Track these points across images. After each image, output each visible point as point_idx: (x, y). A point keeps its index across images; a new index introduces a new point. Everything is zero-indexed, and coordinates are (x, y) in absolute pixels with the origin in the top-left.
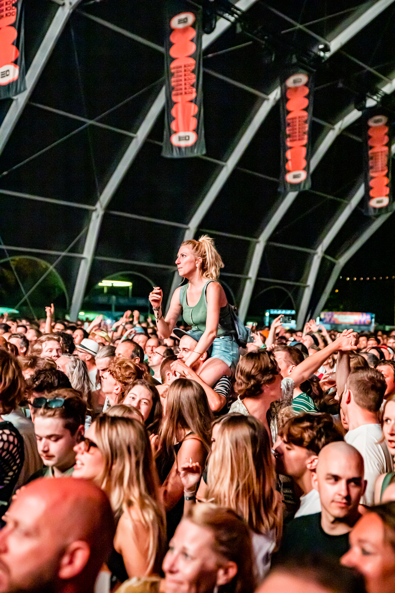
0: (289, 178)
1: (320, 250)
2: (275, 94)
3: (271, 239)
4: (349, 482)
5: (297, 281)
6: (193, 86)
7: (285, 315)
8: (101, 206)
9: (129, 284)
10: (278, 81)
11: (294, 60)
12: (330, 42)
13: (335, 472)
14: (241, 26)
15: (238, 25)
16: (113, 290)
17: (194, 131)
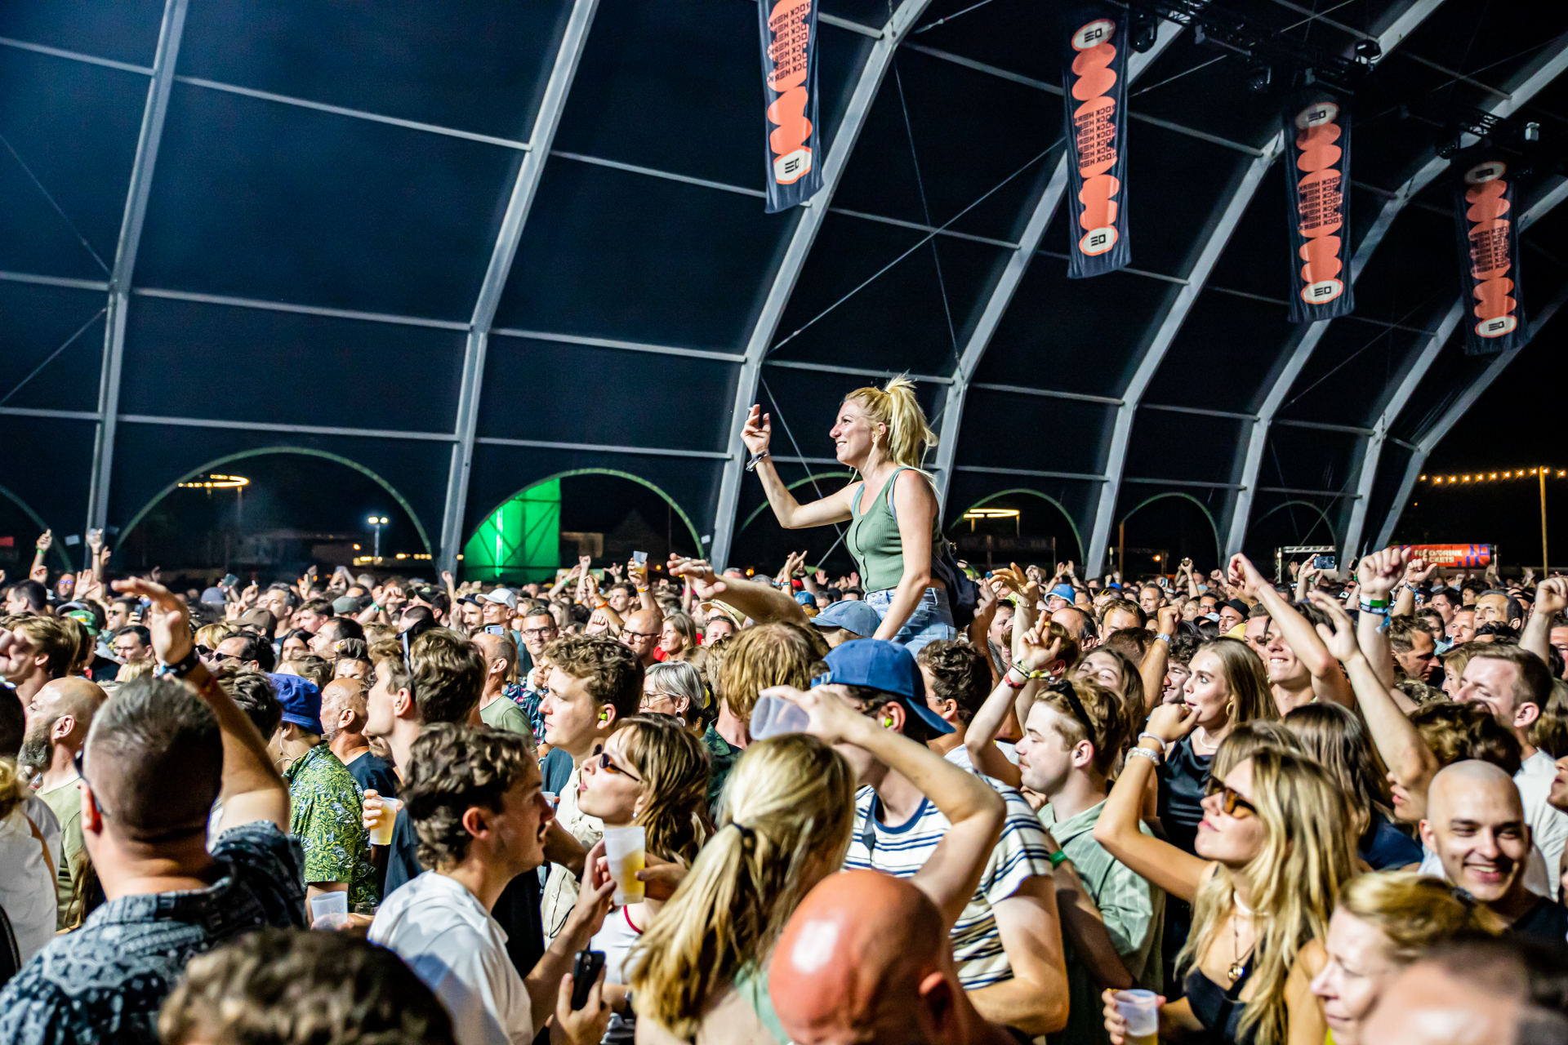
0: (1309, 295)
1: (1380, 429)
2: (1274, 146)
3: (1278, 415)
4: (1497, 831)
5: (1337, 489)
6: (1111, 144)
7: (1322, 554)
8: (963, 378)
9: (1014, 513)
10: (1279, 121)
11: (1310, 79)
12: (1377, 37)
13: (1467, 815)
14: (1204, 30)
15: (1198, 29)
16: (985, 524)
17: (1114, 224)
